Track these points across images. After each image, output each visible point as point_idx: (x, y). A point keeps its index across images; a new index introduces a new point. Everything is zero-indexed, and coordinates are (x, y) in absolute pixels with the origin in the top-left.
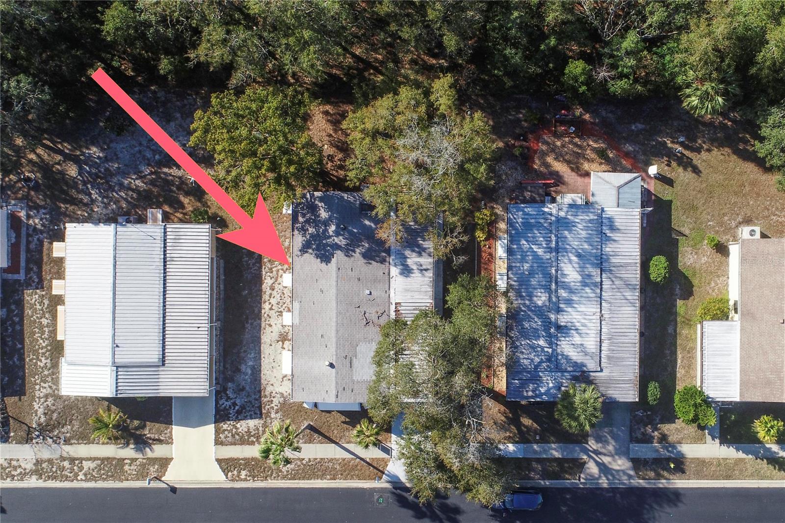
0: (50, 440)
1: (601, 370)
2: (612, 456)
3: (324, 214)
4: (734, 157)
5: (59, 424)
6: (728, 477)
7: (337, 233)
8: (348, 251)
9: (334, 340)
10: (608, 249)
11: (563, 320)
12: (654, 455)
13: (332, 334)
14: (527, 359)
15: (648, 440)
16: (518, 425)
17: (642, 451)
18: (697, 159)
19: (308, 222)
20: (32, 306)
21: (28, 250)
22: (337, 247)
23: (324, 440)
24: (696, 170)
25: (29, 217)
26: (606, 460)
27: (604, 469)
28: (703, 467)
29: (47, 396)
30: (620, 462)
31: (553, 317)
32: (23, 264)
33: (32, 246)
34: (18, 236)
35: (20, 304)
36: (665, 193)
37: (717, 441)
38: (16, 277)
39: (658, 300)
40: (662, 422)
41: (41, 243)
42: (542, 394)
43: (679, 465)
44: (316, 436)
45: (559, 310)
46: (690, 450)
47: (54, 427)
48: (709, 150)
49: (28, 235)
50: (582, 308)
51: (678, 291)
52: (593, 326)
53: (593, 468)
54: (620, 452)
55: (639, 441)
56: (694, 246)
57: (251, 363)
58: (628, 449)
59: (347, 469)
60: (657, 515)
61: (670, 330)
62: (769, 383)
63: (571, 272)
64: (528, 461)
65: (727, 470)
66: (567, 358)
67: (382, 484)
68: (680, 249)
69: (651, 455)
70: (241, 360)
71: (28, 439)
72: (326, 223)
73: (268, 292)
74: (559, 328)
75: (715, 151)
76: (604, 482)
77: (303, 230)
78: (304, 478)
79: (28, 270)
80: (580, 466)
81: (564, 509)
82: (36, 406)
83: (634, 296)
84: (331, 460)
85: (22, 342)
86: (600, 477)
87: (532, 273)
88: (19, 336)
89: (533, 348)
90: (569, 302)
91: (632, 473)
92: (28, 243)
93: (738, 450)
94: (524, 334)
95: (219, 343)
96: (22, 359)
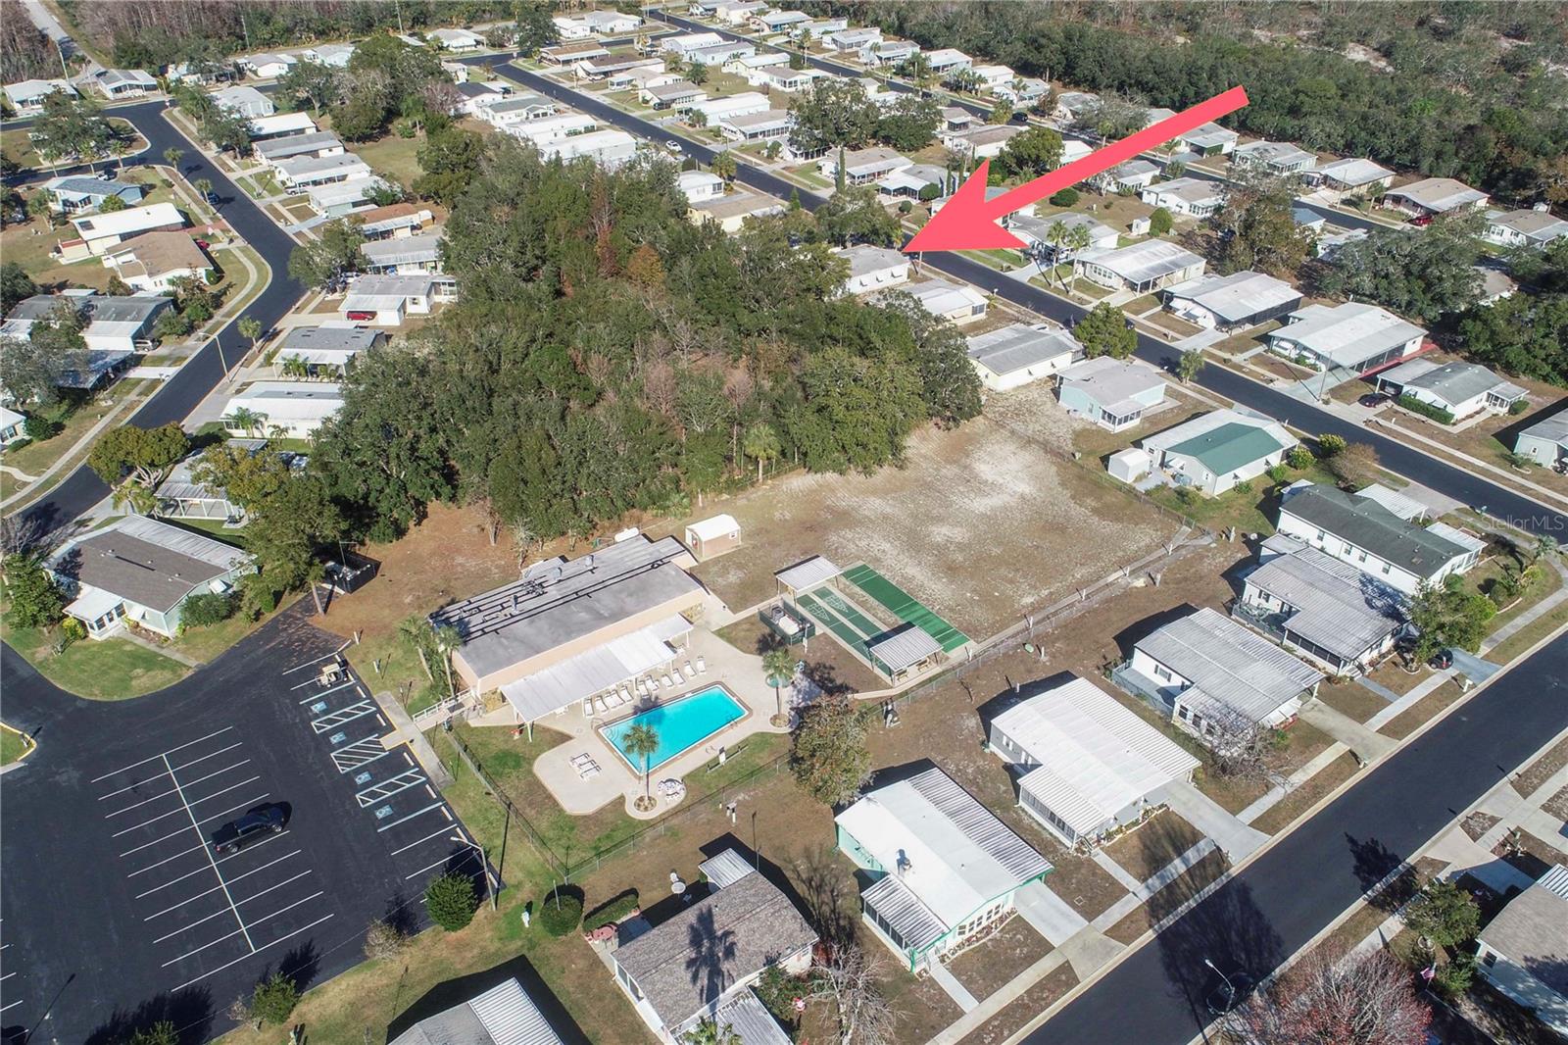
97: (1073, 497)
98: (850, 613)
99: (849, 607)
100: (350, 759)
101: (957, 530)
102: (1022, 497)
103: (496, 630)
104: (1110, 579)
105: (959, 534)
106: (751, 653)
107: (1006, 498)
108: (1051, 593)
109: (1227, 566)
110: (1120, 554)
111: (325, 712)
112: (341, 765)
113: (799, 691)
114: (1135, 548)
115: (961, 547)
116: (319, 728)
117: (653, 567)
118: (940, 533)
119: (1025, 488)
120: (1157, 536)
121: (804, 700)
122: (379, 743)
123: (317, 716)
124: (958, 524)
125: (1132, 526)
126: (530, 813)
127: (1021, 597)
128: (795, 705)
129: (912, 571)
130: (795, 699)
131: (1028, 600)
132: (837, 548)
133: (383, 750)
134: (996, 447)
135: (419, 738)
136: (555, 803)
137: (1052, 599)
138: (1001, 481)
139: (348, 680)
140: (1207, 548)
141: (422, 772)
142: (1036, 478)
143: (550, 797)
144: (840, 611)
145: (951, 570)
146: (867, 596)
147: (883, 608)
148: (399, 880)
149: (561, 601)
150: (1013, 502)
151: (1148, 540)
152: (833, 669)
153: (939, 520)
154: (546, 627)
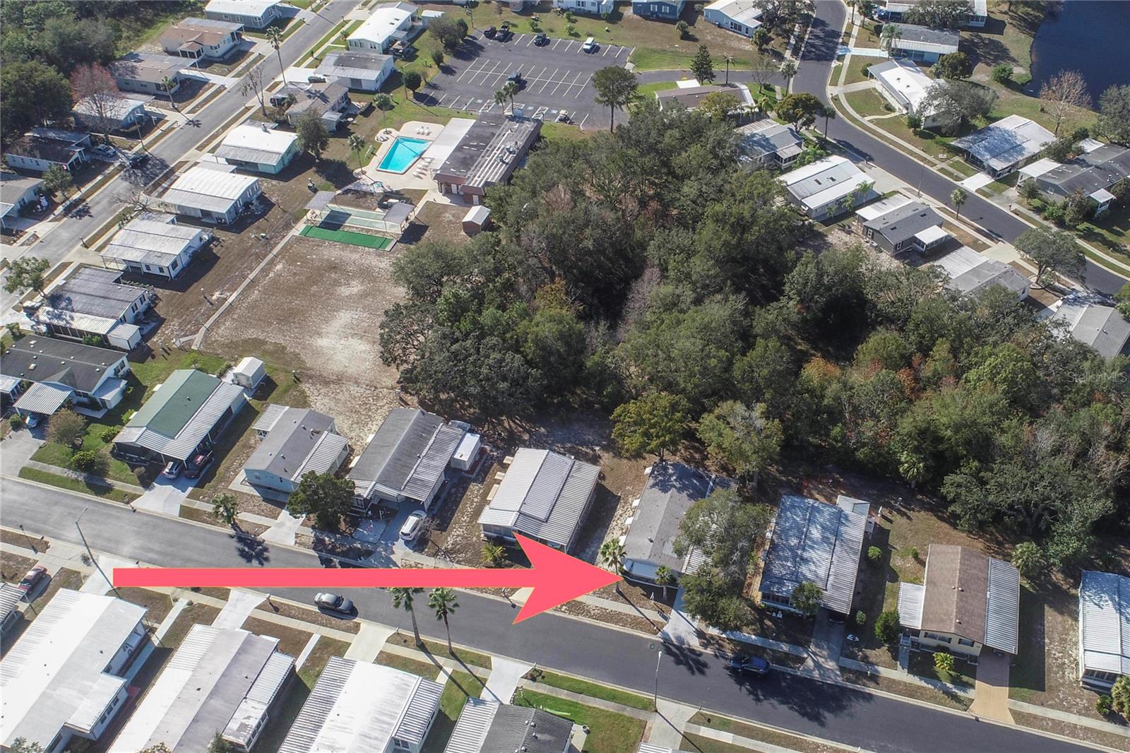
0: (448, 559)
1: (826, 590)
2: (826, 659)
3: (671, 471)
4: (935, 518)
5: (459, 551)
6: (911, 696)
7: (676, 480)
8: (680, 490)
9: (657, 529)
10: (842, 528)
11: (806, 555)
12: (858, 668)
13: (657, 526)
14: (777, 570)
15: (854, 657)
16: (762, 623)
17: (849, 663)
18: (910, 513)
19: (660, 474)
20: (472, 492)
21: (483, 466)
22: (675, 486)
23: (626, 601)
24: (909, 518)
25: (491, 451)
26: (821, 660)
27: (818, 666)
28: (892, 685)
29: (458, 536)
30: (831, 664)
31: (799, 552)
32: (477, 470)
33: (486, 465)
34: (481, 458)
35: (465, 489)
36: (887, 526)
37: (906, 670)
38: (470, 476)
39: (874, 579)
40: (866, 648)
41: (492, 464)
42: (783, 591)
43: (875, 678)
44: (621, 598)
45: (804, 550)
46: (884, 672)
47: (455, 553)
48: (919, 511)
49: (487, 459)
50: (820, 553)
51: (888, 577)
52: (826, 564)
53: (810, 663)
54: (831, 657)
55: (846, 656)
56: (902, 557)
57: (593, 549)
58: (838, 659)
59: (636, 623)
60: (853, 704)
61: (880, 597)
62: (942, 621)
63: (816, 533)
64: (764, 649)
65: (911, 691)
66: (804, 575)
67: (658, 638)
68: (892, 556)
69: (854, 667)
70: (587, 546)
71: (435, 555)
72: (671, 475)
73: (618, 516)
74: (802, 559)
75: (922, 512)
76: (816, 674)
77: (656, 477)
78: (604, 621)
79: (478, 474)
80: (802, 660)
81: (784, 684)
82: (449, 539)
83: (857, 558)
84: (625, 615)
85: (457, 507)
86: (814, 670)
87: (791, 528)
88: (457, 503)
89: (783, 566)
90: (812, 548)
91: (838, 673)
92: (485, 462)
93: (921, 680)
94: (779, 558)
95: (577, 534)
96: (453, 515)
97: (284, 348)
101: (347, 293)
102: (320, 334)
104: (235, 294)
105: (344, 291)
107: (330, 329)
108: (267, 276)
109: (163, 328)
110: (235, 316)
114: (227, 324)
115: (337, 283)
118: (356, 287)
119: (322, 342)
120: (214, 336)
124: (350, 297)
125: (235, 340)
127: (284, 268)
129: (355, 256)
131: (279, 267)
134: (363, 367)
137: (265, 271)
138: (342, 342)
140: (178, 337)
142: (317, 353)
145: (333, 267)
150: (325, 328)
151: (220, 331)
153: (364, 295)
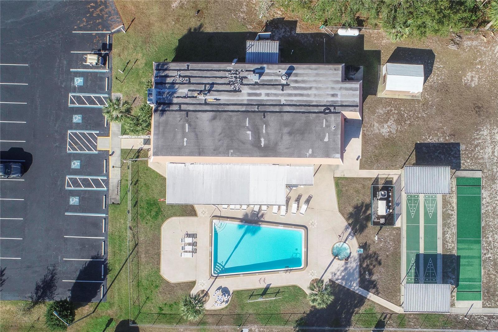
98: (431, 220)
99: (435, 215)
100: (76, 143)
103: (187, 111)
106: (343, 214)
111: (81, 89)
112: (70, 144)
113: (346, 269)
116: (72, 102)
117: (324, 112)
121: (343, 278)
122: (96, 140)
123: (74, 90)
126: (143, 259)
128: (334, 279)
130: (338, 273)
132: (476, 146)
133: (95, 147)
135: (118, 153)
136: (159, 263)
139: (105, 68)
141: (107, 182)
143: (159, 254)
144: (426, 214)
146: (455, 213)
147: (455, 230)
148: (60, 257)
149: (244, 108)
152: (380, 263)
154: (219, 130)
